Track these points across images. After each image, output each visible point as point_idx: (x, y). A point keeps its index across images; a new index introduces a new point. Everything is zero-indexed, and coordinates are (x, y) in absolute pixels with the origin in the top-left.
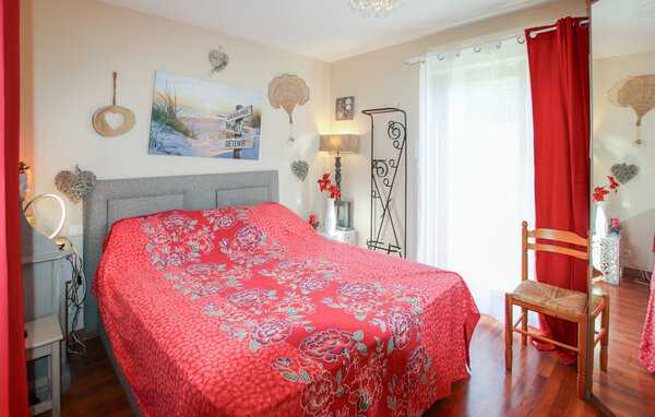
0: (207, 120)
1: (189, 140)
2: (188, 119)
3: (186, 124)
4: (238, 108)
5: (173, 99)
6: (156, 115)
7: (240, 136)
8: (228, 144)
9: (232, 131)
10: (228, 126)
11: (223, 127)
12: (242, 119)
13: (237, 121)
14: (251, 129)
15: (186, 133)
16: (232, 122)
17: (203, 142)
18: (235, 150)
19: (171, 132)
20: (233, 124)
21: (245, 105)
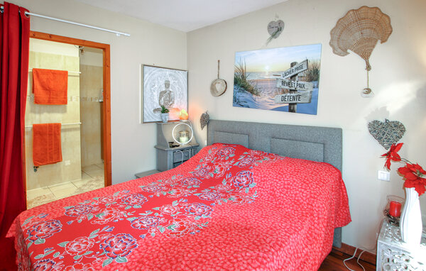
0: (266, 81)
1: (254, 96)
2: (253, 81)
3: (252, 85)
4: (292, 65)
5: (244, 69)
6: (236, 82)
7: (295, 91)
8: (283, 99)
9: (287, 87)
10: (283, 83)
11: (279, 84)
12: (297, 74)
13: (291, 77)
14: (306, 83)
15: (252, 92)
16: (286, 79)
17: (264, 98)
18: (290, 104)
19: (243, 92)
20: (287, 81)
21: (299, 60)
